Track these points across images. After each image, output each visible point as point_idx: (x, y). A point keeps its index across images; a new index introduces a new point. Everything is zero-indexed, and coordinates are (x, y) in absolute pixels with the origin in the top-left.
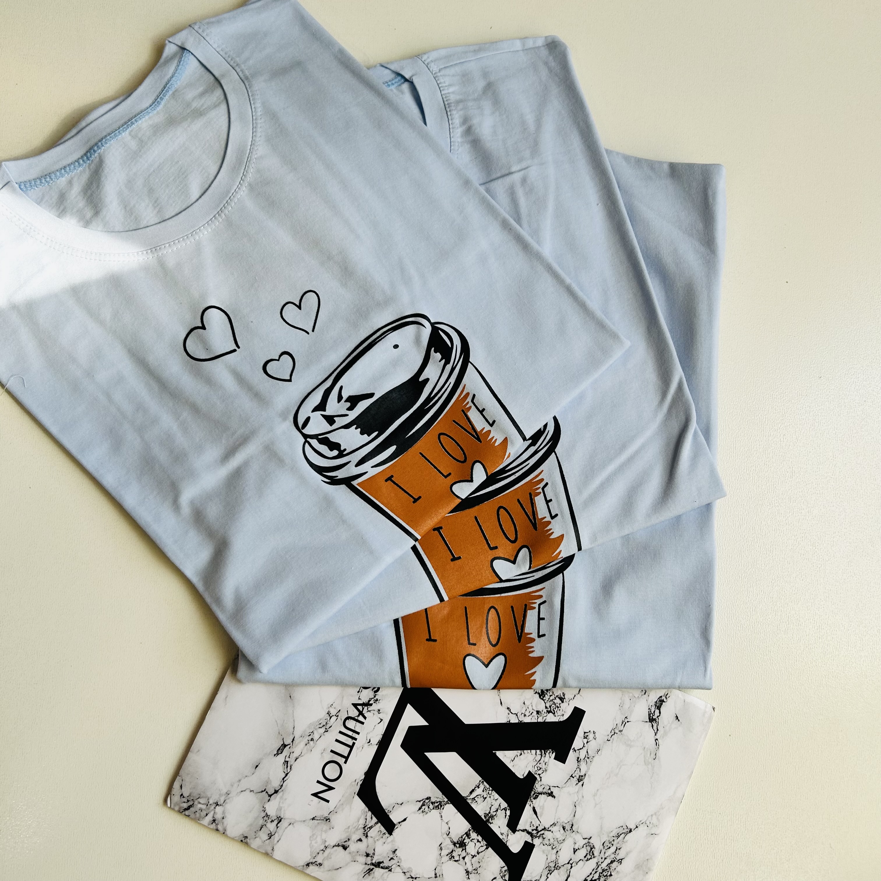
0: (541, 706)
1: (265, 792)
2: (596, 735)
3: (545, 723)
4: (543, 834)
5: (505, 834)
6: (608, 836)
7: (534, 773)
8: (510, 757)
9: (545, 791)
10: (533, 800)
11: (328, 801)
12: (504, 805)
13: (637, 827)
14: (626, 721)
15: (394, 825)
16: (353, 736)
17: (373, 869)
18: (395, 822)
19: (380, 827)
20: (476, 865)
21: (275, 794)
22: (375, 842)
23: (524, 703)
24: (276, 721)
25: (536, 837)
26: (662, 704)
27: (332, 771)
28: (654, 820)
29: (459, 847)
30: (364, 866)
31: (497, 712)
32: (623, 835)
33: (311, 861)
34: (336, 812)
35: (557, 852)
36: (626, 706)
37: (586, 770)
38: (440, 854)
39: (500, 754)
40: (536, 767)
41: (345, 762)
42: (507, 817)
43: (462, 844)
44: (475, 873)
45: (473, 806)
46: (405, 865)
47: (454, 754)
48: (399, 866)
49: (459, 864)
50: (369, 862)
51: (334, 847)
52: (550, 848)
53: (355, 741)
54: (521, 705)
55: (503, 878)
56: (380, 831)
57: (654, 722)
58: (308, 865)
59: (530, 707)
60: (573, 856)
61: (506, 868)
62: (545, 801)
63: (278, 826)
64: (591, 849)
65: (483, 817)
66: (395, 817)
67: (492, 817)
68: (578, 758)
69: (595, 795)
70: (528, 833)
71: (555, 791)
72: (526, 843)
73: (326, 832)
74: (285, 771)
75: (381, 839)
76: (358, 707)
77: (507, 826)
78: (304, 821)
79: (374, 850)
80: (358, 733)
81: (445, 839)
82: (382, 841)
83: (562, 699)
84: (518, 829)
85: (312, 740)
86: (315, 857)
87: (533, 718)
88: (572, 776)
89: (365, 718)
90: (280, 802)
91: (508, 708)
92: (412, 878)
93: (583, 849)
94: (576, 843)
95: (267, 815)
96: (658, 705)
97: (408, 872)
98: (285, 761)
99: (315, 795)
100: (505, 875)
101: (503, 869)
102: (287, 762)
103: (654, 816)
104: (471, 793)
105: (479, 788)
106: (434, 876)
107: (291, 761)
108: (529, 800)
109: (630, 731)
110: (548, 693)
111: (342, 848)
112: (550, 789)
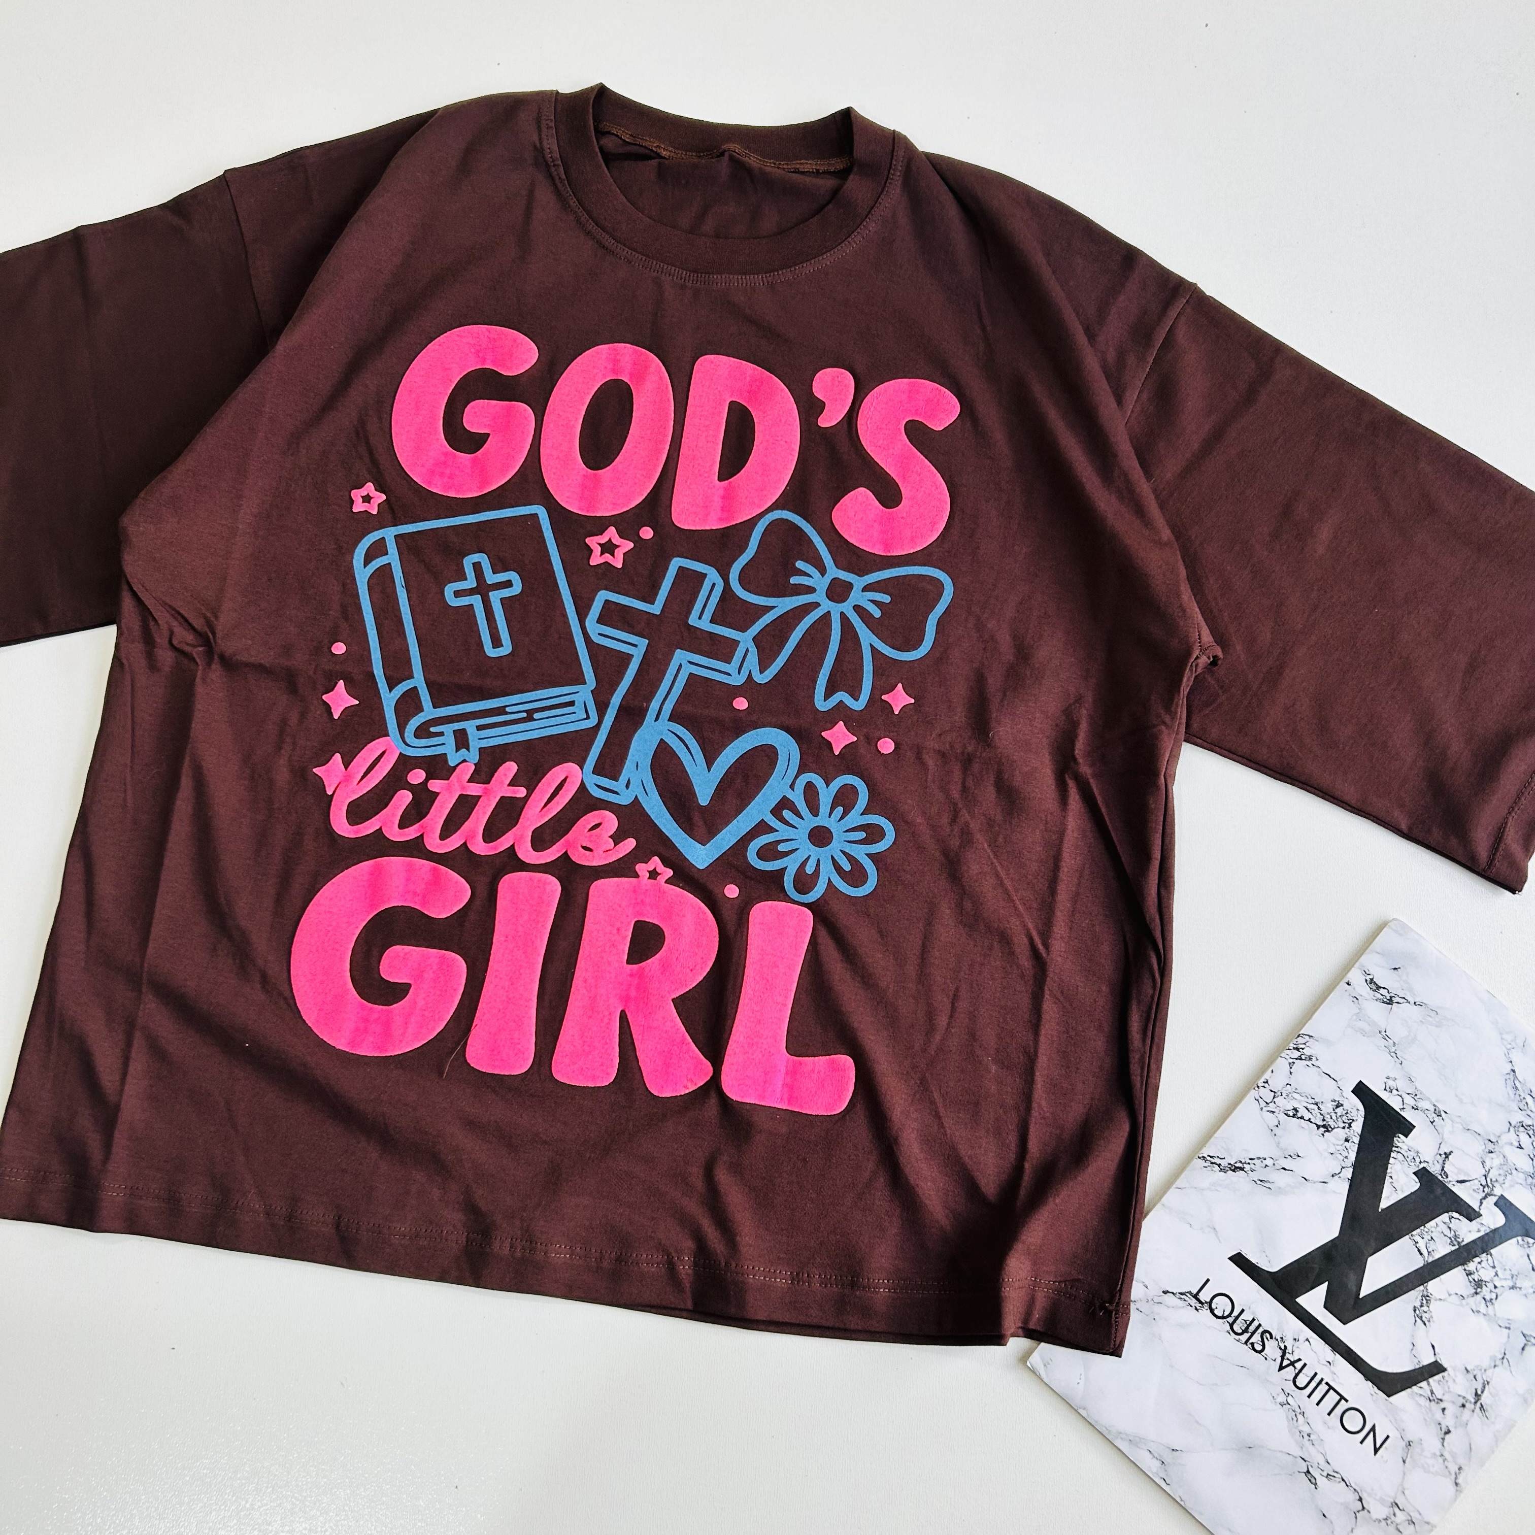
0: (1340, 1133)
1: (1357, 1514)
2: (1392, 1075)
3: (1362, 1136)
4: (1491, 1180)
5: (1479, 1226)
6: (1513, 1101)
7: (1417, 1169)
8: (1391, 1193)
9: (1441, 1162)
10: (1448, 1179)
11: (1388, 1437)
12: (1445, 1217)
13: (1511, 1062)
14: (1384, 1033)
15: (1436, 1361)
16: (1318, 1381)
17: (1481, 1405)
18: (1432, 1360)
19: (1434, 1380)
20: (1508, 1275)
21: (1363, 1502)
22: (1450, 1392)
23: (1332, 1154)
24: (1275, 1475)
25: (1493, 1190)
26: (1375, 983)
27: (1353, 1421)
28: (1509, 1037)
29: (1481, 1288)
30: (1475, 1414)
31: (1334, 1192)
32: (1517, 1082)
33: (1453, 1479)
34: (1404, 1430)
35: (1516, 1169)
36: (1367, 1028)
37: (1428, 1102)
38: (1484, 1315)
39: (1384, 1204)
40: (1411, 1164)
41: (1346, 1401)
42: (1461, 1217)
43: (1479, 1284)
44: (1516, 1279)
45: (1437, 1256)
46: (1486, 1363)
47: (1370, 1260)
48: (1485, 1370)
49: (1501, 1295)
50: (1473, 1406)
51: (1443, 1446)
52: (1509, 1177)
53: (1324, 1382)
54: (1334, 1159)
55: (1531, 1245)
56: (1440, 1381)
57: (1393, 999)
58: (1457, 1484)
59: (1339, 1148)
60: (1525, 1151)
61: (1520, 1238)
62: (1453, 1165)
63: (1401, 1508)
64: (1523, 1126)
65: (1453, 1248)
66: (1427, 1359)
67: (1456, 1236)
68: (1413, 1108)
69: (1461, 1101)
70: (1485, 1198)
71: (1445, 1149)
72: (1495, 1204)
73: (1423, 1450)
74: (1338, 1480)
75: (1449, 1383)
76: (1284, 1365)
77: (1471, 1221)
78: (1404, 1474)
79: (1459, 1396)
80: (1316, 1374)
81: (1468, 1304)
82: (1450, 1383)
83: (1339, 1105)
84: (1477, 1210)
85: (1309, 1435)
86: (1449, 1472)
87: (1352, 1147)
88: (1432, 1123)
89: (1299, 1360)
90: (1375, 1499)
91: (1333, 1176)
92: (1503, 1358)
93: (1520, 1136)
94: (1511, 1144)
95: (1386, 1519)
96: (1374, 988)
97: (1495, 1362)
98: (1327, 1477)
99: (1376, 1450)
100: (1528, 1242)
101: (1521, 1242)
102: (1328, 1474)
103: (1504, 1036)
104: (1421, 1254)
105: (1417, 1243)
106: (1507, 1331)
107: (1328, 1470)
108: (1447, 1184)
109: (1398, 1032)
110: (1328, 1119)
111: (1447, 1436)
112: (1440, 1155)
